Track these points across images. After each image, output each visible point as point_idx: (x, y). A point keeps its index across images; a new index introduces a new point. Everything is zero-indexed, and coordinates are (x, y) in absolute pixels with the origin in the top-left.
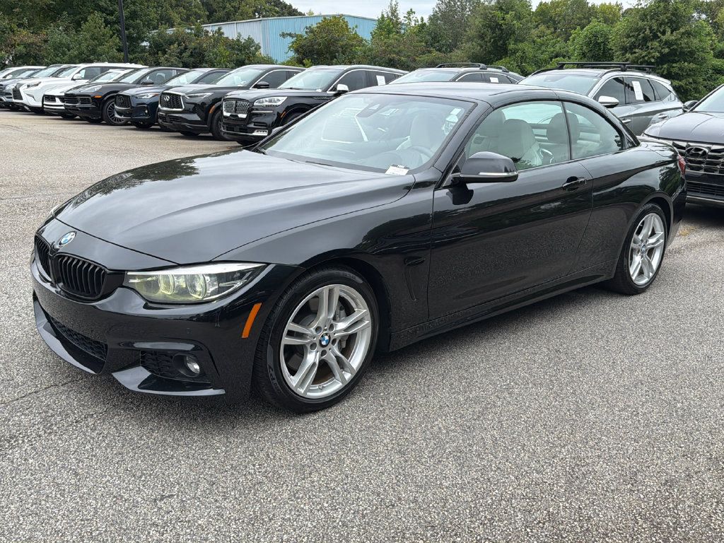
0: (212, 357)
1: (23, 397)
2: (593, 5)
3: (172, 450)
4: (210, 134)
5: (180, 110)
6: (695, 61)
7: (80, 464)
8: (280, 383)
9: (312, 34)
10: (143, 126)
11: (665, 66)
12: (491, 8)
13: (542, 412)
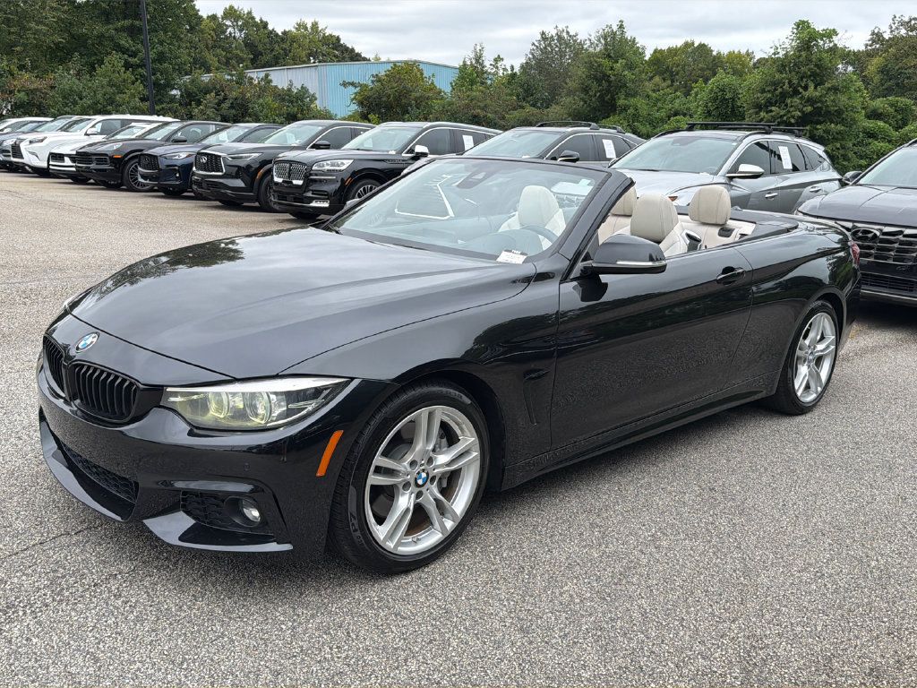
0: (276, 501)
1: (25, 550)
2: (719, 53)
3: (222, 626)
4: (257, 204)
5: (220, 174)
6: (843, 122)
7: (101, 646)
8: (364, 535)
9: (379, 84)
10: (173, 193)
11: (808, 128)
12: (596, 55)
13: (702, 574)
